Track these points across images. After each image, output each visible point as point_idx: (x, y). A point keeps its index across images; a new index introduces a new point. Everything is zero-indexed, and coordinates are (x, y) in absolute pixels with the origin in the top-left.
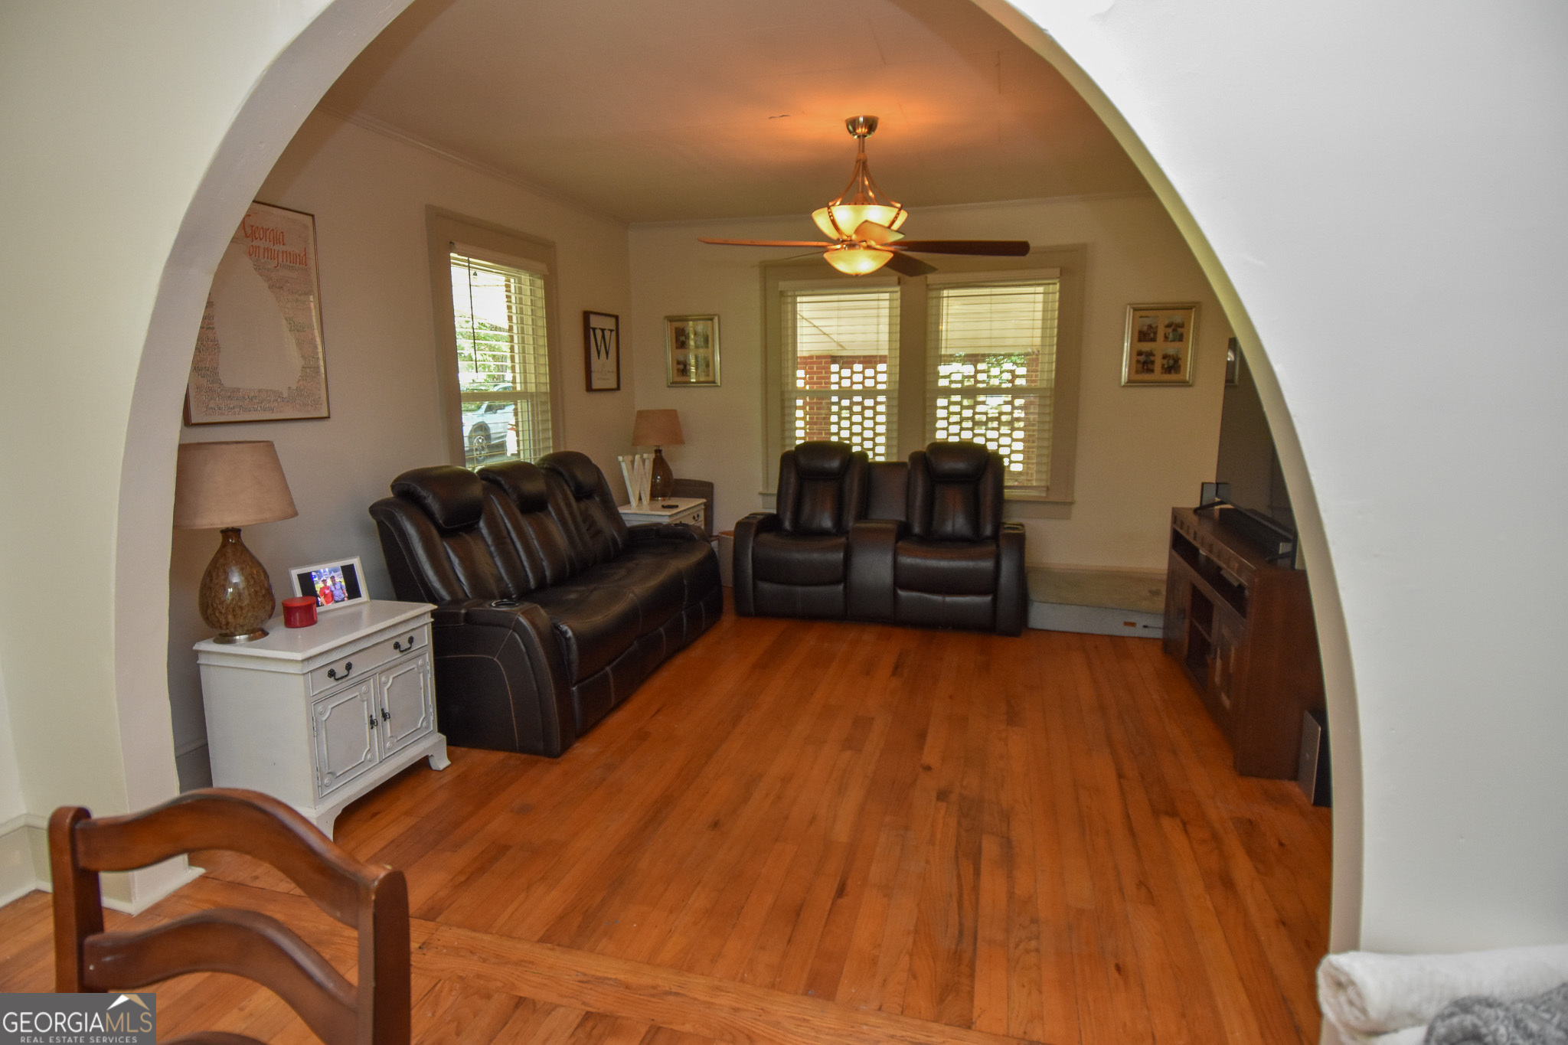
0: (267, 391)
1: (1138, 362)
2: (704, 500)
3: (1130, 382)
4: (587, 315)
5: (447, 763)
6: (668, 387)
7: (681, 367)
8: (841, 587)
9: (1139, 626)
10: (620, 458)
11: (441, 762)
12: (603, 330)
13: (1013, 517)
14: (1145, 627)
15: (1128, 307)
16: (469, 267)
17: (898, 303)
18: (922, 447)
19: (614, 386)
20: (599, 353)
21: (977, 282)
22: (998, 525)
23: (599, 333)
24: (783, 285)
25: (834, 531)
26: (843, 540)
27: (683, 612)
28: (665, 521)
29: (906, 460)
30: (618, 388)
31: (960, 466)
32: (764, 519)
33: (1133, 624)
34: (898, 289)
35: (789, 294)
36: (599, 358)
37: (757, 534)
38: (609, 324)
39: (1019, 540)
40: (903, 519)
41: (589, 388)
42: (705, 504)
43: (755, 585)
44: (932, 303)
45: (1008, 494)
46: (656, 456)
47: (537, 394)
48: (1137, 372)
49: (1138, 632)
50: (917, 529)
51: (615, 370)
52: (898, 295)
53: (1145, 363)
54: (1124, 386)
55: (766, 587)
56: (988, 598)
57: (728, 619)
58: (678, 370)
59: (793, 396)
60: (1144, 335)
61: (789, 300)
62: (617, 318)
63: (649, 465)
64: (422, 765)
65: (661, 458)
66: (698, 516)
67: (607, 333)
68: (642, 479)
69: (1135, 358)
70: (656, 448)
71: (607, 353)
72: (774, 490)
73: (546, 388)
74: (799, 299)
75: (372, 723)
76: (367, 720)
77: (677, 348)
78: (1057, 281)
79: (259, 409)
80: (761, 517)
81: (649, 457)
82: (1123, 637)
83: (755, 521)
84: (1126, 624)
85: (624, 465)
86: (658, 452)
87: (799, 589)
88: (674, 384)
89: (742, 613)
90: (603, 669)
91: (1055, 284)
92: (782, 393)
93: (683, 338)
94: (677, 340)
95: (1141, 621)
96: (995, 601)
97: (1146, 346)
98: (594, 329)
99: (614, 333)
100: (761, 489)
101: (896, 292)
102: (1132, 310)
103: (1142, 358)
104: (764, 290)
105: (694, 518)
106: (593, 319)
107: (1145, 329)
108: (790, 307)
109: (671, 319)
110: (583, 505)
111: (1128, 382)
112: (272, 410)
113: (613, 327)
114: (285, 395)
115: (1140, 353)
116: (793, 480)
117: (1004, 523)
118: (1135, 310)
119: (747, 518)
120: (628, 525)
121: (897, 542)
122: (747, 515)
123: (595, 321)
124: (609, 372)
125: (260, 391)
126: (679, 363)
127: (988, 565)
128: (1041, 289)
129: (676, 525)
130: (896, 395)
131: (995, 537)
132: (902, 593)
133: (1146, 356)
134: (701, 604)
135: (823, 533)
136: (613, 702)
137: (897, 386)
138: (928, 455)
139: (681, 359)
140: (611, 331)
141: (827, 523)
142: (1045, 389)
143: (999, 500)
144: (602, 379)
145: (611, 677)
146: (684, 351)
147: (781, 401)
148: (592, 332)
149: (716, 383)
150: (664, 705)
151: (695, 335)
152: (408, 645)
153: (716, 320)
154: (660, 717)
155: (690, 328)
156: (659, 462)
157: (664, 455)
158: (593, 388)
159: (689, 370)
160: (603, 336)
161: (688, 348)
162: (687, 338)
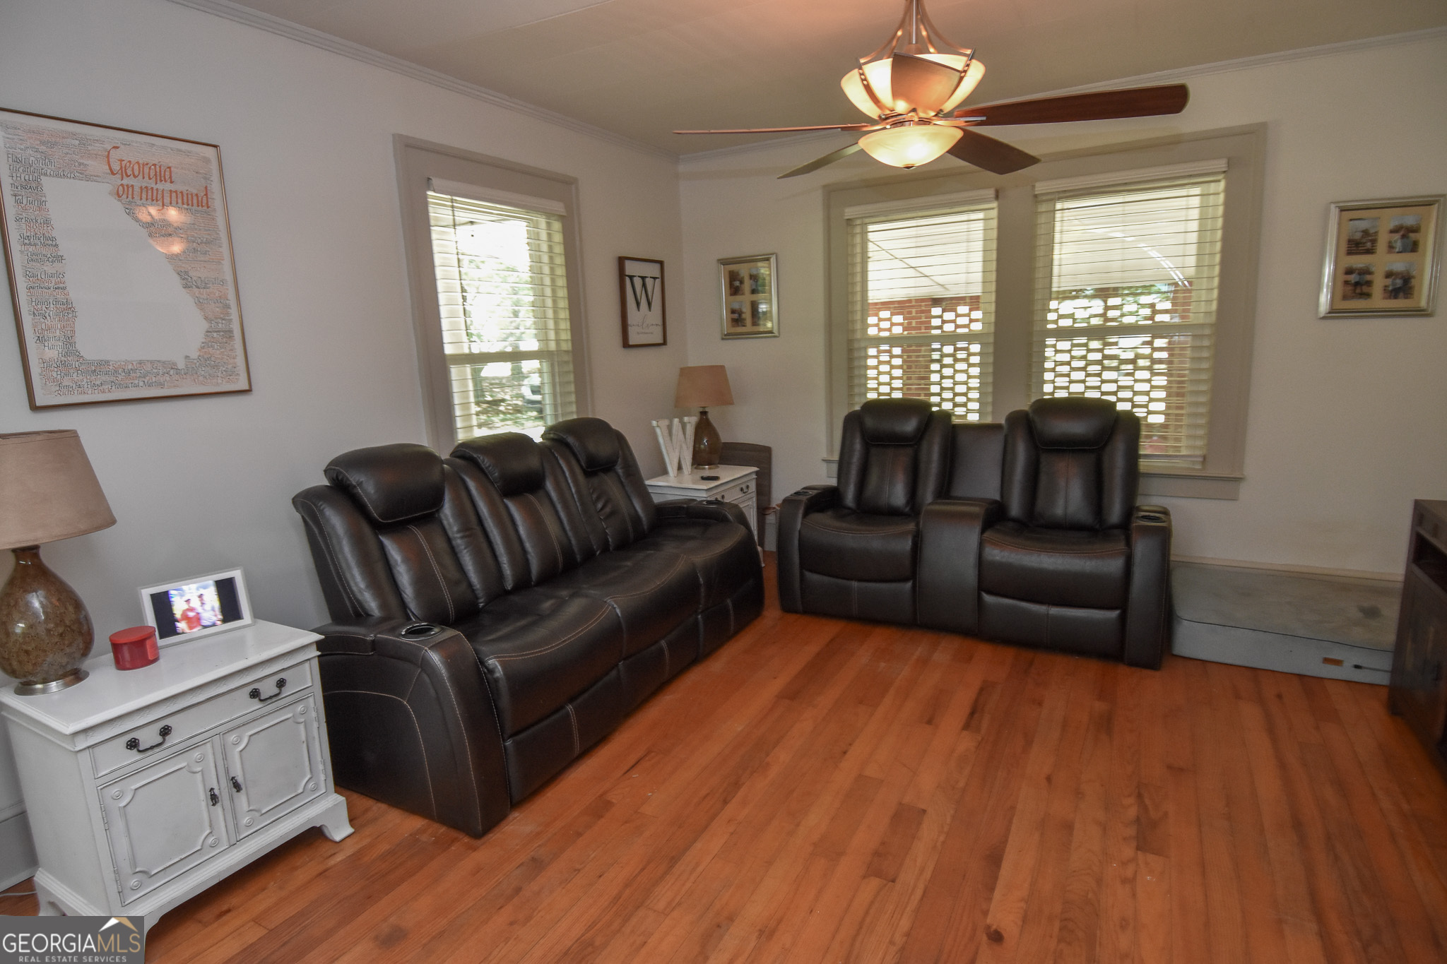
0: (152, 362)
1: (1346, 283)
2: (756, 469)
3: (1335, 313)
4: (621, 261)
5: (350, 830)
6: (723, 339)
7: (736, 316)
8: (909, 585)
9: (1348, 664)
10: (654, 423)
11: (340, 830)
12: (643, 278)
13: (1151, 500)
14: (1357, 667)
15: (1333, 206)
16: (453, 207)
17: (994, 223)
18: (1024, 405)
19: (659, 340)
20: (638, 304)
22: (1130, 510)
23: (638, 282)
24: (850, 212)
25: (907, 509)
26: (912, 526)
27: (700, 616)
28: (702, 496)
29: (1003, 421)
30: (664, 343)
31: (1076, 428)
32: (817, 495)
33: (1338, 663)
34: (995, 205)
35: (858, 222)
36: (639, 310)
37: (805, 515)
38: (653, 270)
39: (1163, 535)
40: (997, 497)
41: (626, 344)
42: (757, 473)
43: (802, 575)
44: (1042, 219)
45: (1144, 465)
46: (701, 419)
47: (559, 351)
48: (1345, 297)
49: (1345, 672)
50: (1015, 509)
51: (660, 322)
52: (994, 213)
53: (1357, 284)
54: (1324, 318)
55: (814, 577)
56: (1114, 614)
57: (772, 613)
58: (732, 319)
59: (863, 344)
60: (1359, 244)
61: (858, 230)
62: (661, 263)
63: (690, 430)
64: (313, 837)
65: (707, 420)
66: (748, 487)
67: (649, 282)
68: (681, 447)
69: (1342, 278)
70: (701, 410)
71: (649, 304)
72: (836, 457)
73: (566, 346)
74: (871, 228)
75: (214, 798)
76: (203, 797)
77: (731, 295)
78: (1220, 177)
79: (141, 384)
80: (815, 492)
81: (692, 421)
82: (1322, 678)
83: (804, 498)
84: (1326, 660)
85: (658, 431)
86: (704, 413)
87: (855, 584)
88: (727, 337)
89: (788, 607)
90: (562, 707)
91: (1219, 181)
92: (850, 342)
93: (737, 283)
95: (1351, 658)
96: (1123, 619)
97: (1359, 261)
98: (631, 277)
99: (658, 282)
100: (825, 456)
101: (993, 209)
102: (1337, 210)
103: (1353, 278)
104: (828, 220)
105: (742, 490)
106: (628, 264)
107: (1358, 236)
108: (858, 239)
109: (724, 262)
110: (595, 481)
111: (1330, 313)
112: (161, 385)
113: (658, 275)
114: (181, 365)
115: (1349, 271)
116: (858, 446)
117: (1138, 509)
118: (1342, 210)
119: (797, 493)
120: (657, 500)
121: (983, 532)
122: (798, 488)
123: (631, 268)
124: (652, 325)
125: (140, 362)
126: (733, 312)
127: (1113, 566)
128: (1197, 190)
129: (709, 502)
130: (991, 340)
131: (1125, 525)
132: (988, 598)
133: (1360, 274)
134: (729, 602)
135: (893, 514)
136: (577, 750)
137: (992, 329)
138: (1031, 415)
139: (736, 306)
140: (655, 278)
141: (898, 499)
142: (1202, 326)
143: (1133, 475)
144: (642, 333)
145: (573, 719)
146: (738, 298)
147: (850, 351)
148: (628, 280)
149: (773, 333)
150: (648, 752)
151: (751, 279)
152: (276, 691)
153: (773, 260)
154: (635, 775)
155: (744, 270)
156: (704, 427)
157: (710, 416)
158: (630, 344)
159: (744, 319)
160: (644, 285)
161: (743, 294)
162: (742, 282)
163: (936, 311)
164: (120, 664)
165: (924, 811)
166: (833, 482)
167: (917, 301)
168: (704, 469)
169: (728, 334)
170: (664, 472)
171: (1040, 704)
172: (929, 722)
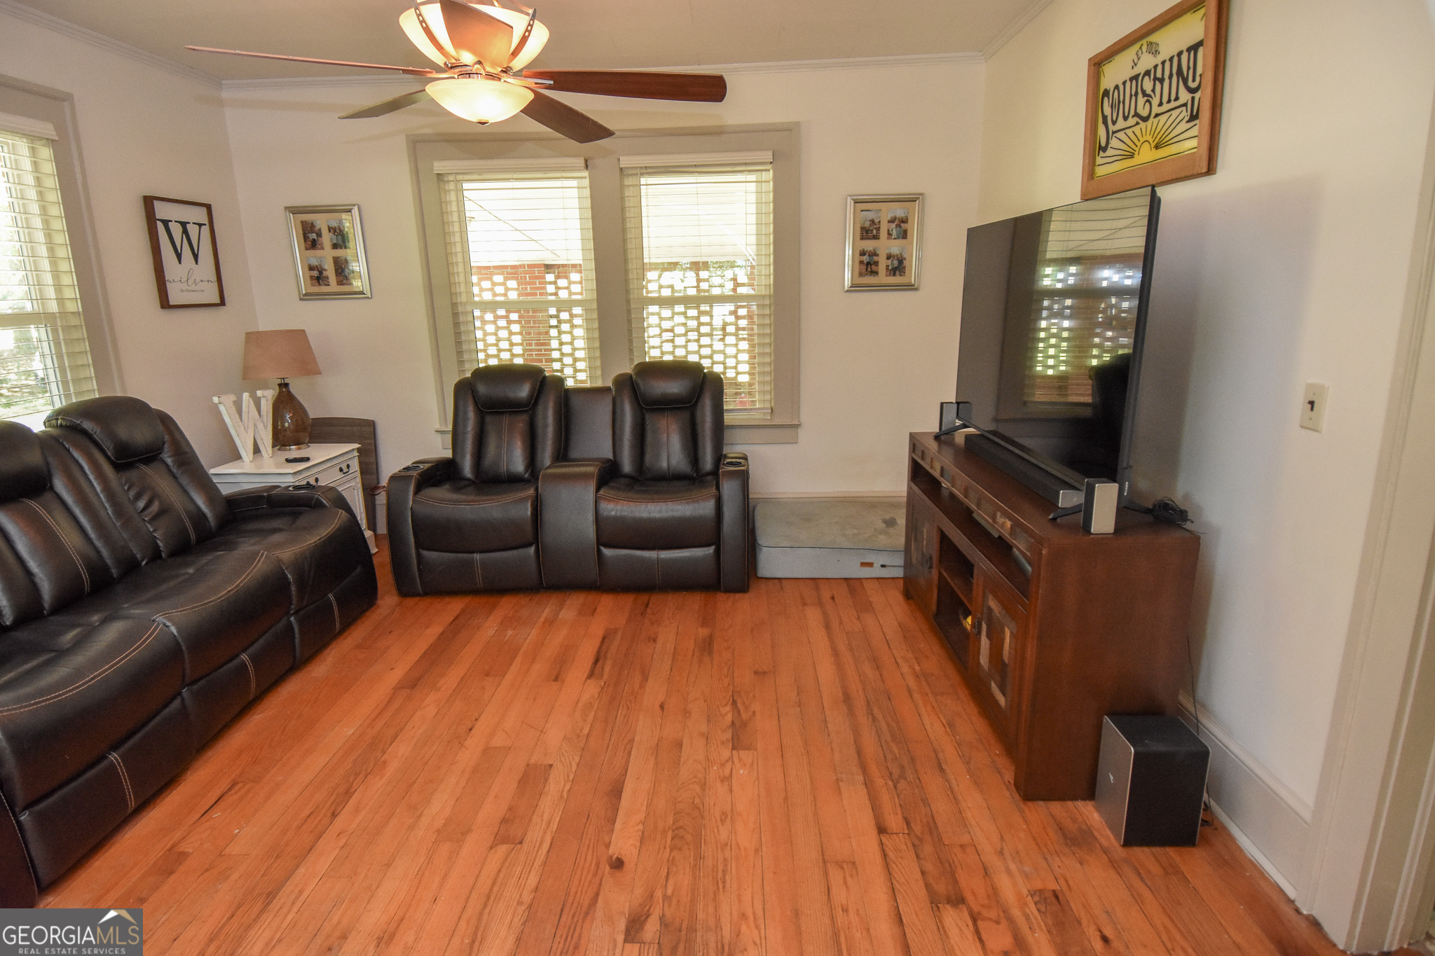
1: (861, 262)
2: (357, 446)
3: (855, 287)
4: (149, 202)
6: (301, 299)
7: (315, 273)
8: (532, 550)
9: (877, 565)
10: (216, 400)
12: (184, 225)
13: (733, 449)
14: (883, 566)
15: (849, 198)
17: (587, 192)
18: (628, 369)
19: (214, 300)
20: (179, 256)
21: (677, 166)
22: (719, 458)
23: (176, 230)
24: (439, 166)
25: (526, 476)
26: (531, 492)
27: (292, 618)
28: (289, 481)
29: (609, 384)
30: (223, 302)
31: (674, 388)
32: (428, 469)
33: (870, 565)
34: (586, 174)
35: (451, 178)
36: (180, 263)
37: (418, 490)
38: (195, 215)
39: (743, 477)
40: (611, 456)
41: (165, 304)
42: (359, 450)
43: (419, 555)
44: (628, 192)
45: (728, 419)
46: (281, 393)
48: (861, 275)
49: (876, 572)
50: (627, 466)
51: (214, 278)
52: (586, 182)
53: (868, 264)
54: (847, 291)
55: (430, 555)
56: (711, 550)
57: (388, 600)
58: (311, 277)
59: (469, 308)
60: (868, 232)
61: (451, 186)
62: (209, 207)
63: (267, 406)
65: (289, 392)
66: (348, 466)
67: (193, 230)
68: (255, 426)
69: (858, 258)
70: (280, 381)
71: (196, 257)
72: (450, 428)
73: (74, 307)
74: (466, 186)
77: (307, 249)
78: (769, 167)
80: (427, 466)
81: (268, 396)
82: (860, 579)
83: (414, 473)
84: (863, 564)
85: (222, 408)
86: (284, 386)
87: (477, 556)
88: (307, 297)
89: (405, 589)
90: (103, 757)
91: (769, 170)
92: (454, 305)
93: (314, 236)
94: (306, 238)
95: (877, 560)
96: (718, 552)
97: (869, 245)
98: (166, 223)
99: (205, 230)
100: (438, 426)
101: (585, 178)
102: (852, 202)
103: (866, 259)
104: (416, 173)
105: (341, 470)
106: (158, 205)
107: (867, 224)
108: (453, 197)
109: (294, 211)
110: (133, 474)
111: (851, 287)
113: (205, 220)
115: (863, 253)
116: (471, 414)
117: (725, 457)
118: (856, 202)
119: (407, 469)
120: (225, 490)
121: (598, 490)
122: (409, 463)
123: (162, 211)
124: (202, 281)
126: (311, 268)
127: (705, 508)
128: (752, 177)
129: (297, 488)
130: (595, 306)
131: (715, 473)
132: (607, 552)
133: (869, 256)
134: (331, 596)
135: (513, 481)
136: (132, 804)
137: (595, 296)
138: (634, 377)
139: (314, 262)
140: (200, 225)
141: (518, 464)
142: (763, 297)
143: (719, 428)
144: (188, 291)
145: (122, 770)
146: (319, 253)
147: (456, 315)
148: (160, 226)
149: (364, 294)
150: (234, 785)
151: (330, 231)
153: (355, 211)
154: (216, 814)
155: (321, 221)
156: (285, 400)
157: (293, 389)
158: (172, 303)
159: (327, 278)
160: (185, 232)
161: (323, 248)
162: (319, 234)
163: (550, 277)
165: (551, 766)
166: (448, 454)
167: (529, 266)
168: (290, 449)
169: (306, 295)
172: (556, 679)
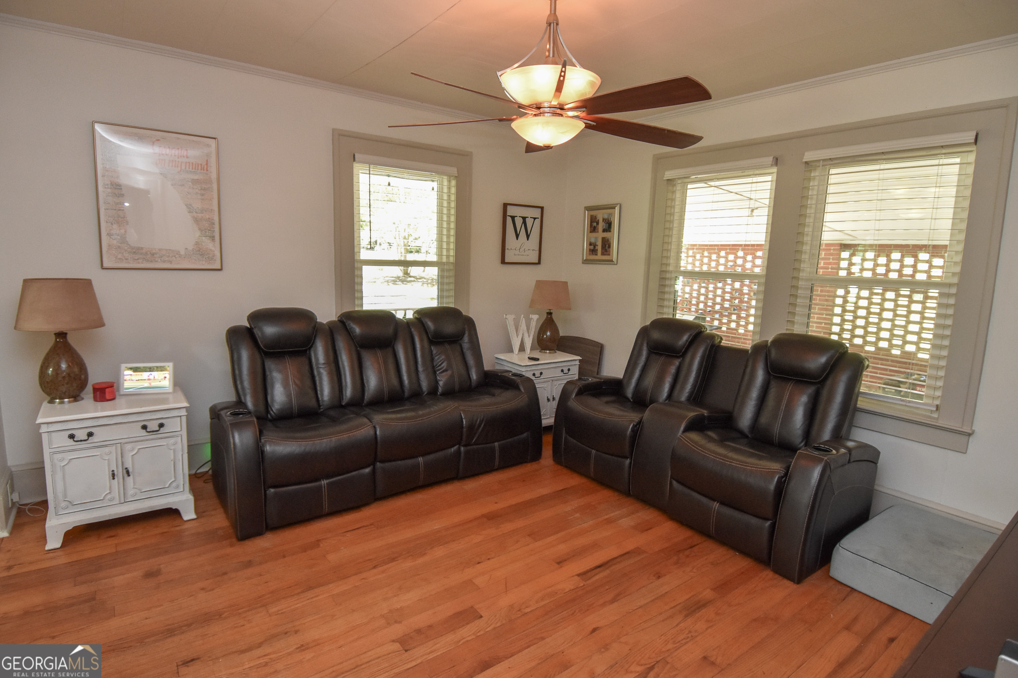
0: (166, 250)
2: (579, 358)
4: (505, 206)
5: (194, 516)
6: (583, 263)
7: (592, 247)
8: (629, 461)
11: (189, 514)
12: (524, 218)
16: (369, 173)
19: (534, 260)
20: (517, 236)
23: (519, 222)
24: (668, 174)
26: (639, 417)
27: (462, 449)
30: (539, 263)
34: (775, 170)
35: (681, 182)
38: (536, 213)
41: (503, 262)
42: (580, 361)
43: (566, 439)
46: (547, 317)
47: (448, 263)
51: (537, 248)
52: (774, 177)
55: (571, 441)
56: (766, 524)
58: (590, 249)
59: (675, 274)
61: (680, 187)
62: (542, 208)
64: (172, 513)
65: (551, 319)
66: (569, 370)
67: (529, 222)
70: (548, 311)
71: (528, 237)
74: (690, 186)
75: (113, 476)
76: (107, 475)
77: (591, 232)
78: (972, 148)
79: (159, 260)
81: (537, 318)
86: (550, 314)
88: (586, 262)
89: (556, 460)
90: (317, 481)
92: (662, 272)
93: (595, 224)
94: (591, 225)
96: (772, 530)
98: (513, 218)
99: (538, 222)
101: (774, 173)
104: (654, 177)
105: (562, 371)
106: (509, 207)
108: (678, 195)
109: (588, 209)
110: (436, 348)
112: (171, 262)
113: (538, 215)
114: (182, 253)
116: (644, 351)
120: (488, 368)
123: (512, 211)
124: (529, 250)
125: (160, 250)
126: (591, 244)
128: (956, 158)
129: (514, 375)
130: (763, 280)
132: (675, 485)
137: (765, 274)
138: (769, 345)
139: (593, 240)
140: (535, 219)
142: (950, 285)
144: (519, 255)
145: (325, 492)
146: (594, 234)
147: (663, 279)
148: (509, 220)
149: (613, 261)
150: (371, 525)
151: (603, 221)
152: (157, 428)
153: (617, 209)
155: (601, 215)
156: (549, 322)
157: (554, 317)
158: (506, 261)
159: (597, 250)
160: (524, 222)
161: (598, 232)
162: (598, 223)
164: (95, 399)
166: (620, 375)
168: (546, 352)
169: (586, 260)
170: (510, 350)
171: (659, 577)
